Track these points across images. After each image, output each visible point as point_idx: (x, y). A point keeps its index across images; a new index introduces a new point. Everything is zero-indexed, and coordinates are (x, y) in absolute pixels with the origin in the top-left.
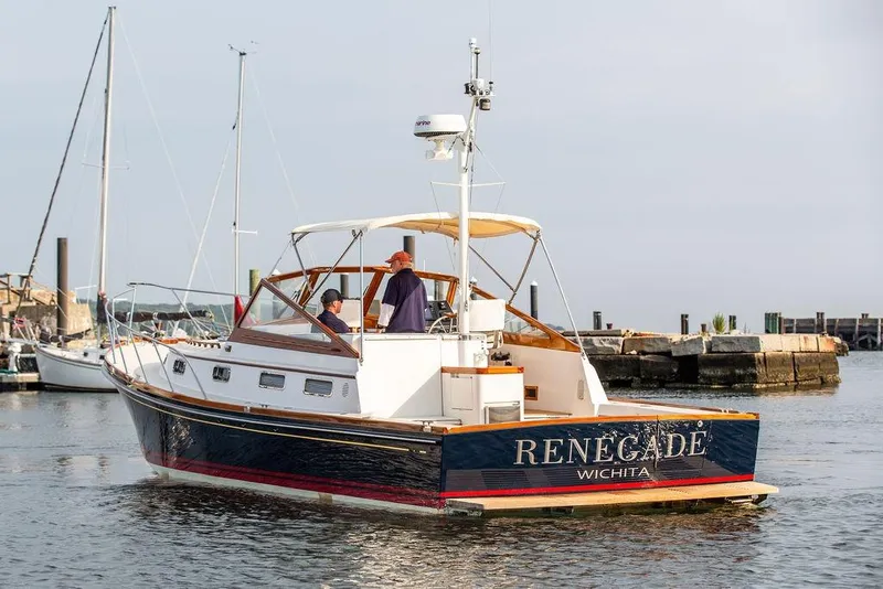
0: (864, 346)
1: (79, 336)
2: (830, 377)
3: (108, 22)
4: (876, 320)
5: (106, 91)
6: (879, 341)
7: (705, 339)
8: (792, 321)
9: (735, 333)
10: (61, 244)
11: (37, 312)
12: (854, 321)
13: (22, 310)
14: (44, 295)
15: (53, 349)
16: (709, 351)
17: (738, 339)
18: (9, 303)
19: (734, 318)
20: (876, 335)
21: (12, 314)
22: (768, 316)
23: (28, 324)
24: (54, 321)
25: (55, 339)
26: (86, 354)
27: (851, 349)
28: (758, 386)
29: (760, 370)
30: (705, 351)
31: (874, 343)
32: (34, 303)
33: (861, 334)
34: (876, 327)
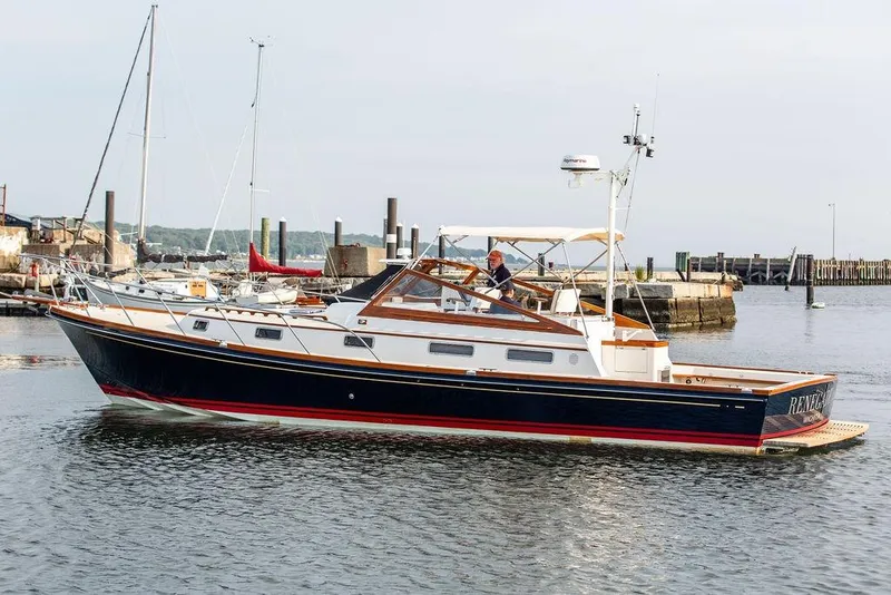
0: (755, 281)
1: (122, 272)
2: (728, 318)
3: (151, 17)
4: (766, 260)
5: (149, 74)
6: (768, 277)
7: (628, 286)
8: (698, 259)
9: (652, 282)
10: (109, 196)
11: (89, 250)
12: (748, 260)
13: (75, 248)
14: (93, 235)
15: (100, 283)
16: (632, 296)
17: (655, 287)
18: (65, 241)
19: (652, 259)
20: (765, 272)
21: (68, 253)
22: (678, 255)
23: (81, 260)
24: (102, 258)
25: (102, 275)
26: (127, 288)
27: (745, 283)
28: (670, 326)
29: (672, 313)
30: (628, 296)
31: (764, 279)
32: (85, 242)
33: (753, 271)
34: (766, 266)
